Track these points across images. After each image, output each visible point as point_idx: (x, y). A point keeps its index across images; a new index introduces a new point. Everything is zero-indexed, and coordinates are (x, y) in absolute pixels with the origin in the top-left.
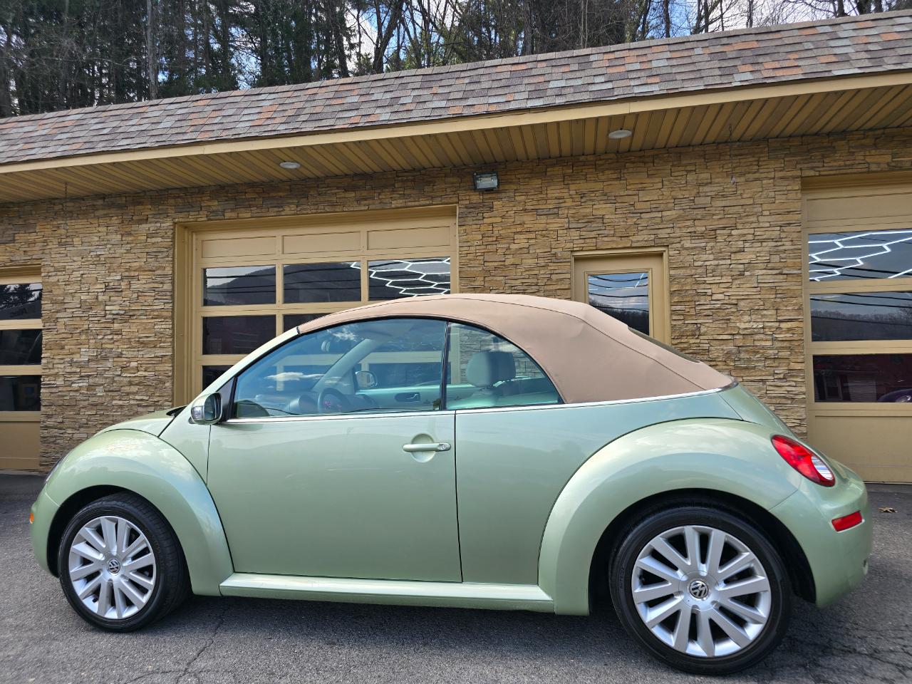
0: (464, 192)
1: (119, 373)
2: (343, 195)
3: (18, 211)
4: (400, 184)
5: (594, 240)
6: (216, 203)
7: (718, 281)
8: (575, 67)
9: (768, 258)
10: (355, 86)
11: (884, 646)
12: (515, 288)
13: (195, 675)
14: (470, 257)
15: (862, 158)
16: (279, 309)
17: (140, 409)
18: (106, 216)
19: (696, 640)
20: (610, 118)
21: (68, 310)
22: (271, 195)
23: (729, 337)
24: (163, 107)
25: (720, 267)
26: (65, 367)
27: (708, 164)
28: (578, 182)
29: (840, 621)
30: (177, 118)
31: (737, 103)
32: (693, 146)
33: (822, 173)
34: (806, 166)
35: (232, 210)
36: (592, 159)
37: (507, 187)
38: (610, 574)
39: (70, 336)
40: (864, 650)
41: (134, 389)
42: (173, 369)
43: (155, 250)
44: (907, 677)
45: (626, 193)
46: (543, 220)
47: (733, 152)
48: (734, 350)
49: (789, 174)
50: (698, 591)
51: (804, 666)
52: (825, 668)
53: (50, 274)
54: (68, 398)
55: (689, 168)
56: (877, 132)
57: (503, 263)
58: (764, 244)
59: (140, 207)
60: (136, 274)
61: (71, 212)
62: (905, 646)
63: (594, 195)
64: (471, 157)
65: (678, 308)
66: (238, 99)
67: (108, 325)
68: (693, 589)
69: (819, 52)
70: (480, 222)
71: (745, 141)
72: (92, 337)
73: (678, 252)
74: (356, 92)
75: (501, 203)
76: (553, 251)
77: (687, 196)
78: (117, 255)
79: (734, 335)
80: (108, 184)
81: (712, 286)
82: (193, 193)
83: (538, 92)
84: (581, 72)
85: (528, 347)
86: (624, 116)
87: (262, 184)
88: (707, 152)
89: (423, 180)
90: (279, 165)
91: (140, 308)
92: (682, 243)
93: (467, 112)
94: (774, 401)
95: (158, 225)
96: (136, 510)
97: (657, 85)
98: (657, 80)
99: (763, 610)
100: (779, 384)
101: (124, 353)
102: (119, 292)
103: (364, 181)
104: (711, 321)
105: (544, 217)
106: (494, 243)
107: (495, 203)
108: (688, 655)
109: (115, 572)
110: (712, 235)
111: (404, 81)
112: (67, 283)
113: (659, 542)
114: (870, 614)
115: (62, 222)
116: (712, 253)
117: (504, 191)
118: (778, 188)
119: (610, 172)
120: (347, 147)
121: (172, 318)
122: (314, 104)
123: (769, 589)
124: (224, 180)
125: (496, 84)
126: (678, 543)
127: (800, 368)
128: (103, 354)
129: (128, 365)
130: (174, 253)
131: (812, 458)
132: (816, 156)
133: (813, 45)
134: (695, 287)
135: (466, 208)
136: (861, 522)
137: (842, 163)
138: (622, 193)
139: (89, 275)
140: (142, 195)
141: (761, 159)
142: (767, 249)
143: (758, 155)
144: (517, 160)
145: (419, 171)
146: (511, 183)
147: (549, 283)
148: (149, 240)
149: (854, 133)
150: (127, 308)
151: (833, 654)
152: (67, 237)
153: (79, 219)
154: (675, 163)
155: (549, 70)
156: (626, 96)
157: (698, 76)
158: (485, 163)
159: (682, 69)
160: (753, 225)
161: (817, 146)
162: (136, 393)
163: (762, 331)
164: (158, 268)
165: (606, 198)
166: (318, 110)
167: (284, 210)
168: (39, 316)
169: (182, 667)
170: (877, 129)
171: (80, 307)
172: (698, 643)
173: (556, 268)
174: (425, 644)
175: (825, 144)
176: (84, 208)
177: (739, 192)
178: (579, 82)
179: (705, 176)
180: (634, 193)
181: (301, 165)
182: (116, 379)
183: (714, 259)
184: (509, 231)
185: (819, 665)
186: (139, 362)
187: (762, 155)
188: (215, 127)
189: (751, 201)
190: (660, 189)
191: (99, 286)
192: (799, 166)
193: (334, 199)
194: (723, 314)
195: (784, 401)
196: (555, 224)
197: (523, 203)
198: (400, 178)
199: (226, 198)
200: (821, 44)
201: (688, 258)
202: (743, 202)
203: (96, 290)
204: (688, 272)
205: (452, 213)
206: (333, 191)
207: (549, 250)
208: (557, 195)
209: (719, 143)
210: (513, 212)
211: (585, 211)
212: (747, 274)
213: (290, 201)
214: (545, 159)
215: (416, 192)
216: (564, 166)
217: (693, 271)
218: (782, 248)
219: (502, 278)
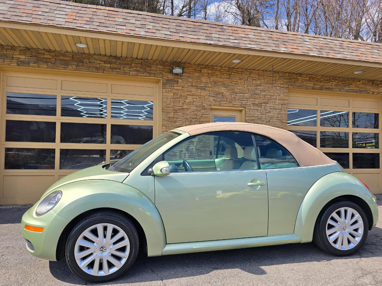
0: (166, 73)
2: (103, 65)
4: (135, 65)
5: (219, 102)
6: (24, 57)
8: (220, 30)
9: (278, 116)
10: (117, 13)
12: (187, 119)
14: (168, 103)
15: (306, 84)
16: (58, 119)
22: (60, 58)
25: (262, 117)
27: (260, 78)
28: (214, 77)
31: (282, 58)
32: (256, 70)
33: (294, 87)
34: (290, 84)
35: (35, 63)
36: (219, 69)
37: (184, 74)
45: (232, 84)
46: (199, 91)
47: (268, 75)
49: (285, 86)
50: (344, 229)
55: (253, 78)
56: (310, 76)
57: (182, 108)
58: (277, 110)
63: (219, 83)
64: (173, 58)
69: (302, 45)
70: (173, 88)
71: (272, 72)
73: (249, 110)
74: (119, 16)
75: (182, 81)
76: (203, 105)
77: (253, 89)
82: (8, 49)
83: (209, 37)
87: (55, 51)
88: (260, 73)
89: (146, 64)
90: (76, 44)
92: (251, 107)
97: (255, 45)
98: (254, 43)
103: (115, 60)
105: (200, 90)
106: (178, 98)
107: (179, 80)
110: (259, 105)
111: (143, 16)
113: (334, 214)
116: (260, 112)
117: (184, 76)
119: (226, 75)
126: (339, 213)
132: (293, 81)
135: (166, 81)
137: (300, 85)
138: (230, 84)
142: (277, 112)
143: (275, 78)
144: (189, 63)
145: (144, 60)
146: (186, 73)
147: (201, 118)
149: (304, 75)
154: (249, 76)
156: (245, 47)
159: (261, 41)
160: (273, 103)
161: (293, 77)
165: (224, 85)
166: (102, 21)
167: (68, 67)
173: (203, 112)
175: (296, 77)
177: (269, 90)
178: (224, 37)
179: (259, 82)
180: (234, 85)
181: (88, 46)
183: (261, 114)
184: (185, 94)
187: (277, 78)
188: (41, 17)
189: (273, 94)
190: (243, 85)
192: (288, 84)
193: (99, 66)
196: (203, 93)
197: (191, 82)
198: (134, 62)
199: (31, 55)
201: (252, 113)
202: (270, 94)
205: (158, 82)
206: (98, 62)
207: (202, 104)
208: (205, 81)
209: (264, 71)
210: (187, 86)
211: (216, 89)
212: (271, 121)
213: (73, 63)
214: (201, 65)
215: (142, 69)
216: (208, 69)
217: (254, 118)
218: (282, 112)
219: (182, 114)
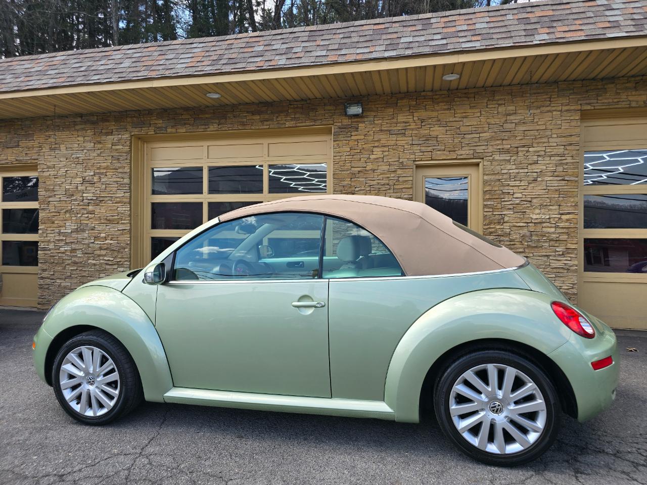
0: (338, 117)
1: (93, 241)
2: (251, 118)
3: (21, 125)
4: (292, 110)
5: (430, 153)
6: (161, 122)
7: (518, 185)
8: (419, 27)
9: (555, 168)
10: (261, 39)
11: (624, 448)
12: (373, 186)
13: (147, 457)
14: (341, 163)
15: (626, 97)
16: (205, 198)
17: (108, 267)
18: (83, 129)
19: (493, 442)
20: (444, 66)
21: (57, 196)
22: (200, 116)
23: (525, 225)
24: (124, 52)
25: (519, 174)
26: (55, 236)
27: (514, 99)
28: (420, 111)
29: (593, 430)
30: (134, 60)
31: (536, 56)
32: (503, 86)
33: (596, 108)
34: (585, 102)
35: (173, 127)
36: (430, 94)
37: (368, 113)
38: (434, 395)
39: (58, 214)
40: (610, 451)
41: (103, 252)
42: (131, 239)
43: (117, 154)
44: (639, 471)
45: (454, 119)
46: (394, 137)
47: (532, 91)
48: (528, 234)
49: (572, 108)
50: (495, 409)
51: (567, 461)
52: (582, 463)
53: (44, 170)
54: (57, 257)
55: (500, 102)
56: (637, 79)
57: (364, 169)
58: (552, 158)
59: (108, 123)
60: (105, 171)
61: (58, 126)
62: (639, 449)
63: (431, 120)
64: (343, 91)
65: (489, 203)
66: (177, 47)
67: (85, 207)
68: (492, 407)
69: (597, 19)
70: (349, 139)
71: (540, 84)
72: (73, 215)
73: (490, 163)
74: (261, 43)
75: (364, 125)
76: (401, 160)
77: (497, 123)
78: (91, 158)
79: (528, 223)
80: (84, 106)
81: (513, 188)
82: (145, 115)
83: (392, 46)
84: (425, 31)
85: (380, 235)
86: (454, 64)
87: (193, 108)
88: (513, 91)
89: (309, 107)
90: (205, 95)
91: (107, 195)
92: (493, 157)
93: (341, 59)
94: (555, 270)
95: (120, 136)
96: (106, 343)
97: (479, 42)
98: (479, 38)
99: (540, 423)
100: (559, 259)
101: (96, 227)
102: (92, 184)
103: (266, 108)
104: (512, 213)
106: (358, 154)
107: (360, 125)
108: (487, 452)
109: (91, 384)
110: (515, 151)
111: (296, 35)
112: (56, 176)
113: (469, 375)
114: (616, 425)
115: (52, 133)
116: (515, 164)
117: (367, 117)
118: (563, 118)
119: (443, 104)
120: (254, 83)
121: (130, 203)
122: (232, 51)
123: (545, 409)
124: (167, 105)
125: (362, 39)
126: (483, 376)
127: (574, 248)
128: (82, 227)
129: (99, 235)
130: (131, 156)
131: (580, 318)
132: (592, 95)
133: (594, 14)
134: (502, 188)
135: (340, 128)
136: (612, 363)
137: (610, 101)
138: (451, 119)
139: (72, 172)
140: (108, 114)
141: (553, 97)
142: (554, 162)
143: (550, 94)
144: (377, 94)
145: (306, 101)
146: (371, 111)
148: (114, 147)
149: (621, 79)
150: (98, 196)
151: (588, 454)
152: (56, 144)
153: (64, 131)
154: (490, 98)
155: (401, 29)
156: (456, 50)
157: (509, 36)
158: (353, 96)
159: (497, 30)
160: (545, 144)
161: (593, 88)
162: (105, 255)
163: (548, 221)
164: (120, 168)
165: (440, 122)
166: (234, 56)
167: (209, 128)
168: (36, 199)
169: (138, 451)
170: (638, 76)
171: (65, 194)
172: (494, 444)
173: (402, 173)
174: (305, 439)
175: (599, 87)
176: (68, 123)
177: (535, 120)
178: (422, 39)
179: (513, 108)
180: (460, 119)
181: (222, 96)
182: (91, 245)
183: (516, 168)
184: (370, 145)
185: (578, 461)
186: (107, 234)
187: (553, 94)
188: (161, 68)
189: (544, 127)
190: (478, 117)
191: (78, 179)
192: (580, 102)
193: (245, 120)
194: (521, 208)
195: (561, 271)
196: (402, 141)
197: (380, 125)
198: (292, 106)
199: (168, 118)
200: (599, 14)
201: (497, 167)
202: (538, 127)
203: (76, 182)
204: (497, 177)
205: (329, 132)
206: (245, 115)
207: (398, 159)
208: (404, 120)
209: (522, 85)
210: (373, 132)
211: (424, 132)
212: (539, 179)
213: (213, 121)
214: (397, 94)
215: (303, 116)
216: (410, 99)
217: (501, 177)
218: (565, 161)
219: (363, 179)
